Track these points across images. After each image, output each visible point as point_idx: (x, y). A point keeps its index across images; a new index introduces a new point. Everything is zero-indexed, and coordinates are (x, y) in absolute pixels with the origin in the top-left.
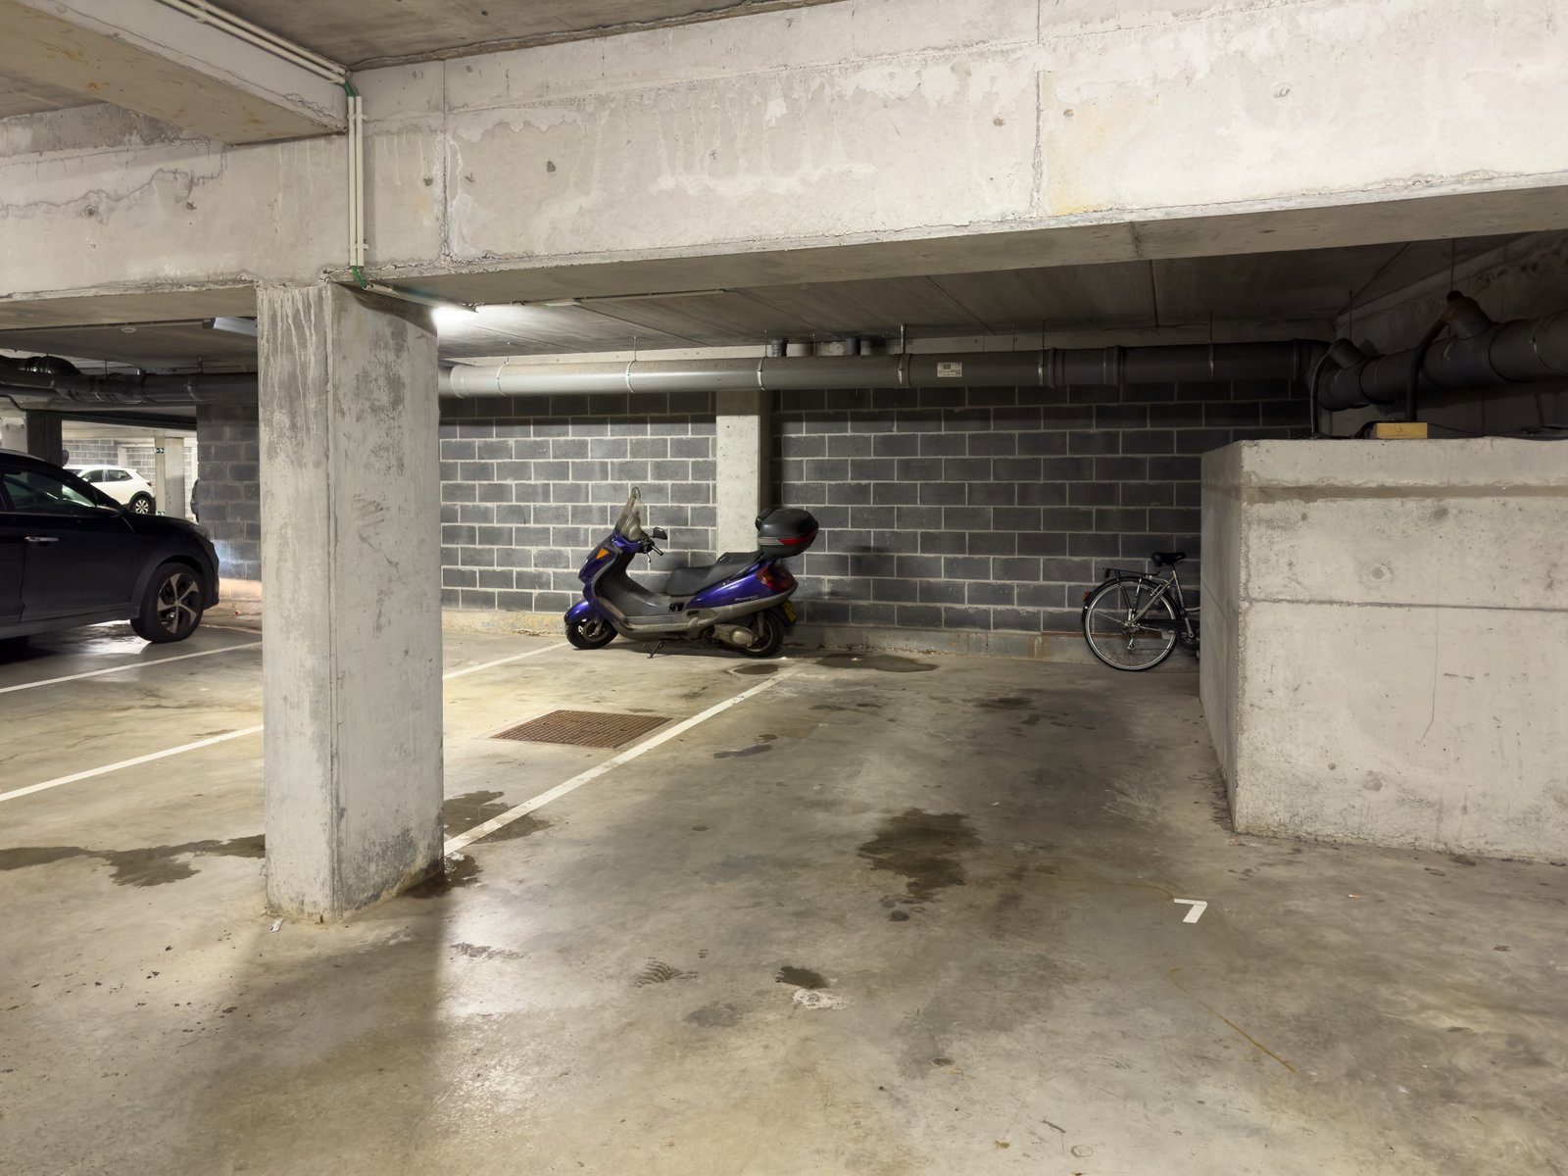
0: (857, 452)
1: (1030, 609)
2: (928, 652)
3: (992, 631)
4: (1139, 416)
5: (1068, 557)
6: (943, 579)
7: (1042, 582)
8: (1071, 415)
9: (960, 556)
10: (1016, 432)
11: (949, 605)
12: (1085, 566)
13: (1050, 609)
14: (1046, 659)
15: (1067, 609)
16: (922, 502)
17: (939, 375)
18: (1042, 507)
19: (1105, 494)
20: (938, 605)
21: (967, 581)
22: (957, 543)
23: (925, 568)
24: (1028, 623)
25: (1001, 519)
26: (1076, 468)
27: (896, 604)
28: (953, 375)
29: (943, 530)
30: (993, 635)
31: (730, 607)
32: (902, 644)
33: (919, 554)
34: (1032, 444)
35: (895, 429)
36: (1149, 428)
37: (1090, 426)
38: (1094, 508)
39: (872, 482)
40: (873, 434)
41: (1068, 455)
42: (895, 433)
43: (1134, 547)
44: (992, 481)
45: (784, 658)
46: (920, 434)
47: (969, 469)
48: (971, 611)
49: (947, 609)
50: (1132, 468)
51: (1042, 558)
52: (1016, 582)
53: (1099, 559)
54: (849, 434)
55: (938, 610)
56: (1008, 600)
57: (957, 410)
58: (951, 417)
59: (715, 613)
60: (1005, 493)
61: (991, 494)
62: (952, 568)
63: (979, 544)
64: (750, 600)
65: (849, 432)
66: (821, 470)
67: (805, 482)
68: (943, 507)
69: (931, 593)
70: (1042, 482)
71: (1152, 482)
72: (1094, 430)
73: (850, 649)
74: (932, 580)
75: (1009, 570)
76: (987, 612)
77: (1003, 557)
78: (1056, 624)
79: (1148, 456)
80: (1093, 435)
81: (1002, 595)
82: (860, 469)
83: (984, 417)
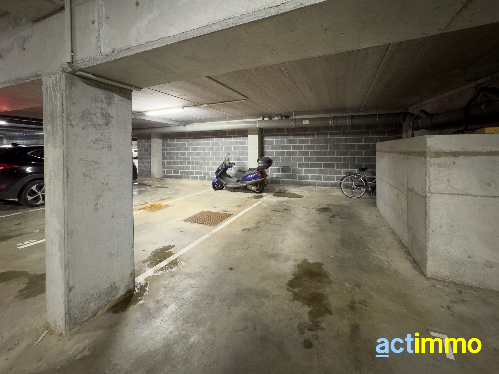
0: (282, 143)
1: (326, 182)
2: (300, 192)
3: (316, 187)
4: (354, 134)
5: (336, 169)
6: (304, 174)
7: (329, 175)
8: (336, 134)
9: (308, 168)
10: (322, 138)
11: (305, 180)
12: (340, 171)
13: (332, 182)
14: (331, 194)
15: (336, 182)
16: (298, 155)
17: (303, 124)
18: (329, 157)
19: (345, 153)
20: (303, 180)
21: (310, 175)
22: (307, 165)
23: (298, 171)
24: (325, 185)
25: (318, 159)
26: (337, 147)
27: (292, 180)
28: (307, 123)
29: (304, 162)
30: (317, 188)
31: (251, 181)
32: (293, 190)
33: (298, 168)
34: (326, 141)
35: (291, 138)
36: (356, 137)
37: (341, 137)
38: (342, 157)
39: (286, 151)
40: (286, 139)
41: (335, 144)
42: (291, 139)
43: (353, 166)
44: (316, 150)
45: (264, 193)
46: (297, 139)
47: (310, 147)
48: (311, 182)
49: (305, 181)
50: (352, 147)
51: (329, 169)
52: (322, 175)
53: (344, 169)
54: (280, 139)
55: (303, 181)
56: (321, 180)
57: (307, 133)
58: (305, 135)
59: (247, 183)
60: (319, 153)
61: (316, 153)
62: (306, 171)
63: (313, 166)
64: (256, 180)
65: (280, 138)
66: (273, 148)
67: (269, 151)
68: (303, 156)
69: (300, 177)
70: (329, 150)
71: (357, 150)
72: (342, 138)
73: (281, 191)
74: (301, 174)
75: (321, 172)
76: (315, 182)
77: (319, 169)
78: (333, 185)
79: (356, 144)
80: (342, 139)
81: (319, 178)
82: (283, 147)
83: (314, 135)
